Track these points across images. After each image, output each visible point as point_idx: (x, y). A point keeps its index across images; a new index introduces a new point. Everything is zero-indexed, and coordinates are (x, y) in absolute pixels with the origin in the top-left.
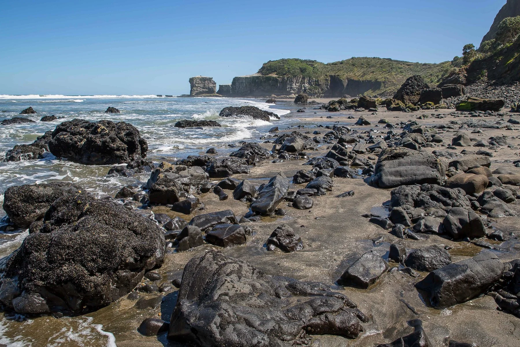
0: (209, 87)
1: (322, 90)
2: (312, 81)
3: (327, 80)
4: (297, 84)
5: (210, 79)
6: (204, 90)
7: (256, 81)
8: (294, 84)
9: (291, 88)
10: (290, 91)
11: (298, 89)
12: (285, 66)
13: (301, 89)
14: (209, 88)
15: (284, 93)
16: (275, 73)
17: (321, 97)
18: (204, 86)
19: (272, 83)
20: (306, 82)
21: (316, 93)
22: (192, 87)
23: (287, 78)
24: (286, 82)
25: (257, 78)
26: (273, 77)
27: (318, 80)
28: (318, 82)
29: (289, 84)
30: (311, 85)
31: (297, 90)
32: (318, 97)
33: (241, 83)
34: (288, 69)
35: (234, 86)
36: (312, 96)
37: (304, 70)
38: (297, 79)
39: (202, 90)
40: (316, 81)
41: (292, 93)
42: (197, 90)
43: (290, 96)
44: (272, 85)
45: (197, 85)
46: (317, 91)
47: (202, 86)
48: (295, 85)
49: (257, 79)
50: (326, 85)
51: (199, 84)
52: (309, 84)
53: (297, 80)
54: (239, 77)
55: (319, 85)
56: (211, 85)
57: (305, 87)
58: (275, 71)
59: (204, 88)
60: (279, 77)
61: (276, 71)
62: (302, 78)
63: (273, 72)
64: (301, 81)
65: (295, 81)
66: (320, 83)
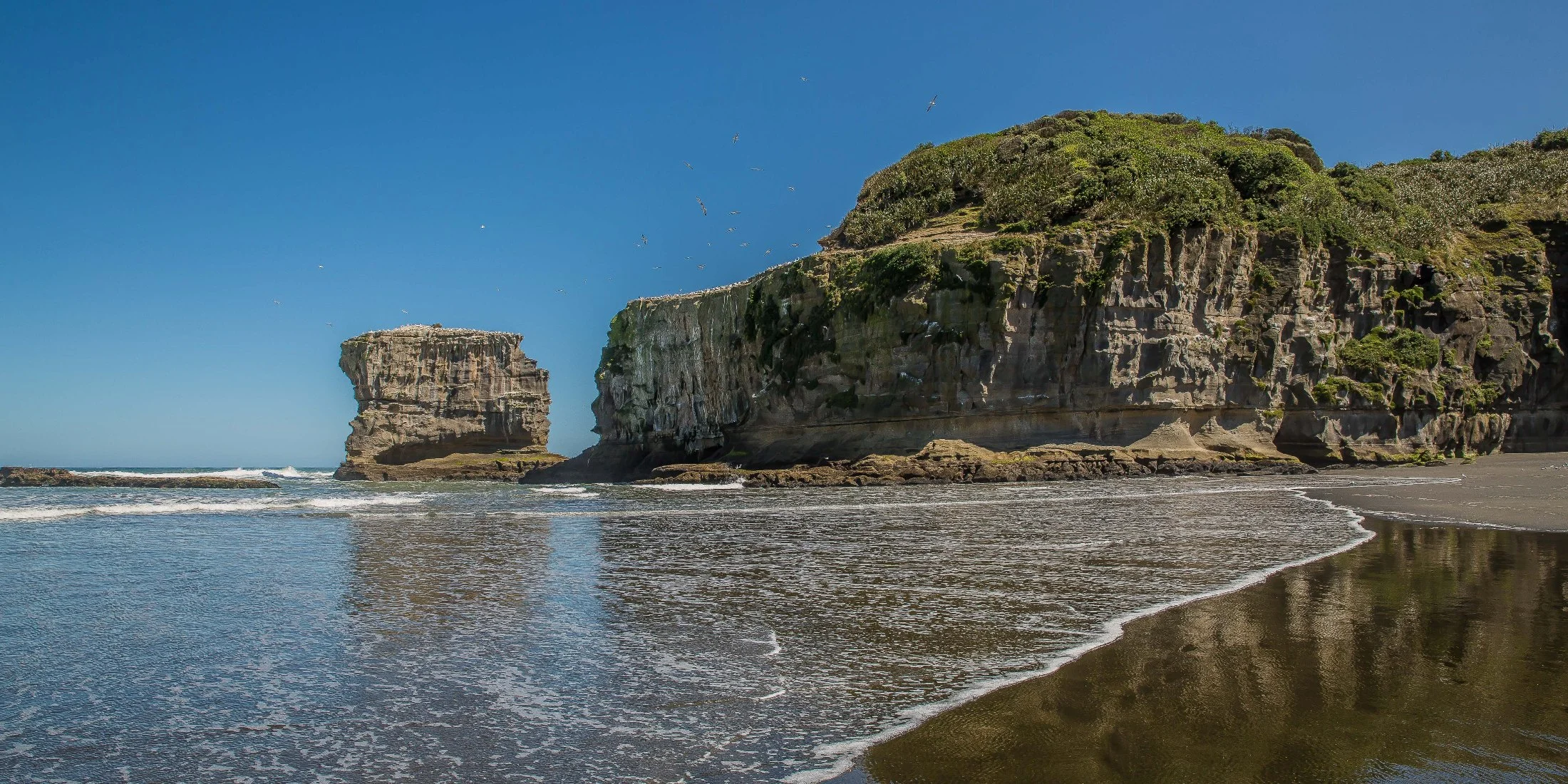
0: (489, 404)
1: (1484, 366)
2: (1366, 278)
3: (1514, 265)
4: (1213, 317)
5: (499, 348)
6: (453, 425)
7: (773, 309)
8: (1183, 316)
9: (1156, 356)
10: (1145, 387)
11: (1235, 365)
12: (1069, 149)
13: (1265, 362)
14: (491, 414)
15: (1077, 419)
16: (971, 213)
17: (1484, 447)
18: (454, 392)
19: (930, 311)
20: (1305, 293)
21: (1428, 408)
22: (363, 404)
23: (1108, 253)
24: (1094, 293)
25: (792, 281)
26: (946, 259)
27: (1427, 274)
28: (1431, 290)
29: (1126, 312)
30: (1365, 324)
31: (1220, 378)
32: (1450, 445)
33: (673, 348)
34: (1104, 163)
35: (615, 381)
36: (1385, 432)
37: (1265, 170)
38: (1213, 260)
39: (433, 426)
40: (1403, 280)
41: (1167, 413)
42: (391, 428)
43: (1152, 447)
44: (941, 338)
45: (392, 390)
46: (1431, 381)
47: (435, 393)
48: (1199, 323)
49: (785, 293)
50: (1513, 313)
51: (409, 380)
52: (1340, 314)
53: (1208, 278)
54: (661, 305)
55: (1444, 319)
56: (506, 391)
57: (1302, 349)
58: (966, 197)
59: (449, 414)
60: (1006, 249)
61: (979, 201)
62: (1261, 257)
63: (945, 208)
64: (1258, 281)
65: (1188, 280)
66: (1451, 299)
